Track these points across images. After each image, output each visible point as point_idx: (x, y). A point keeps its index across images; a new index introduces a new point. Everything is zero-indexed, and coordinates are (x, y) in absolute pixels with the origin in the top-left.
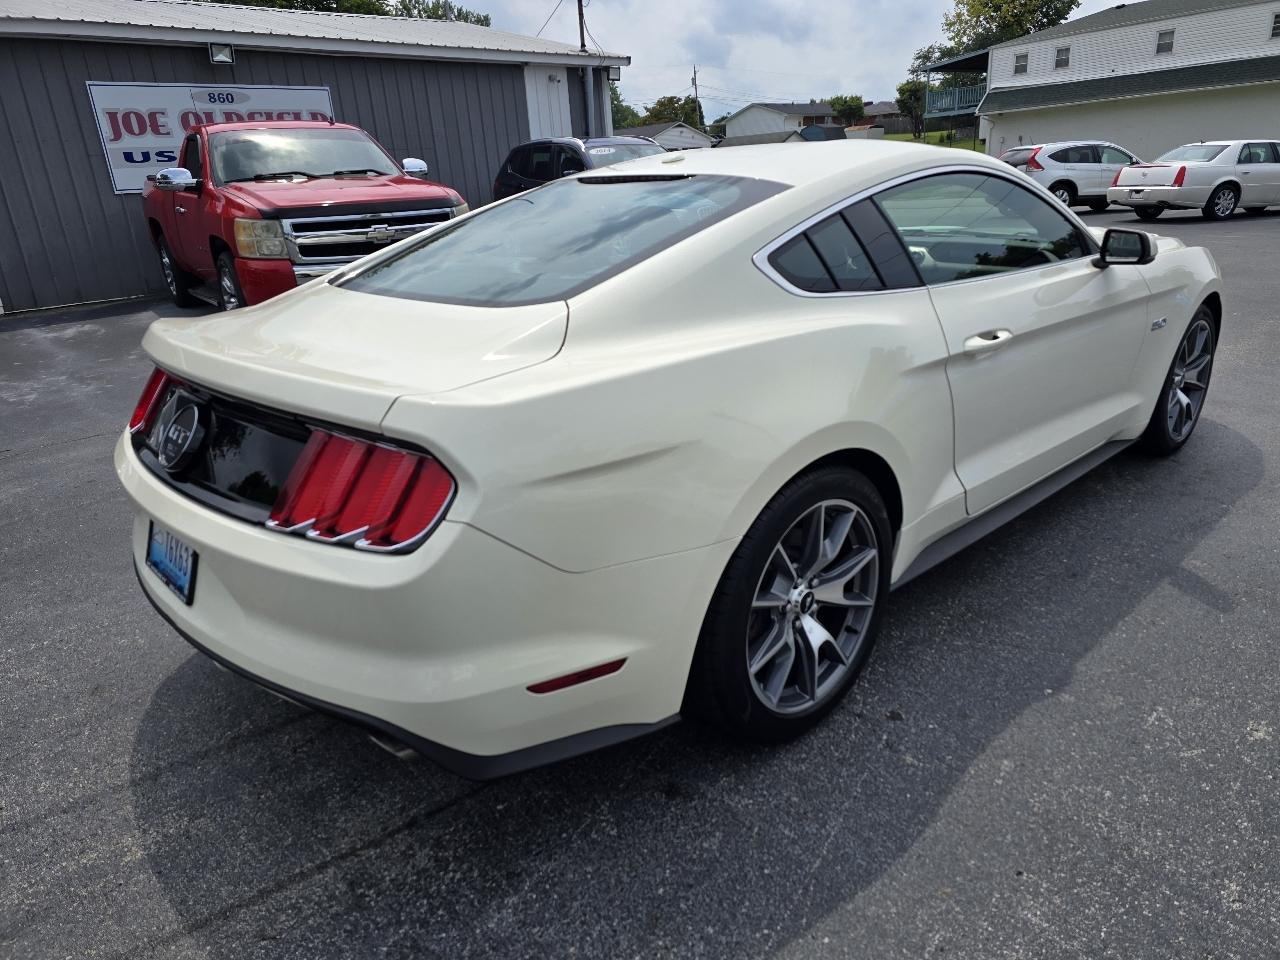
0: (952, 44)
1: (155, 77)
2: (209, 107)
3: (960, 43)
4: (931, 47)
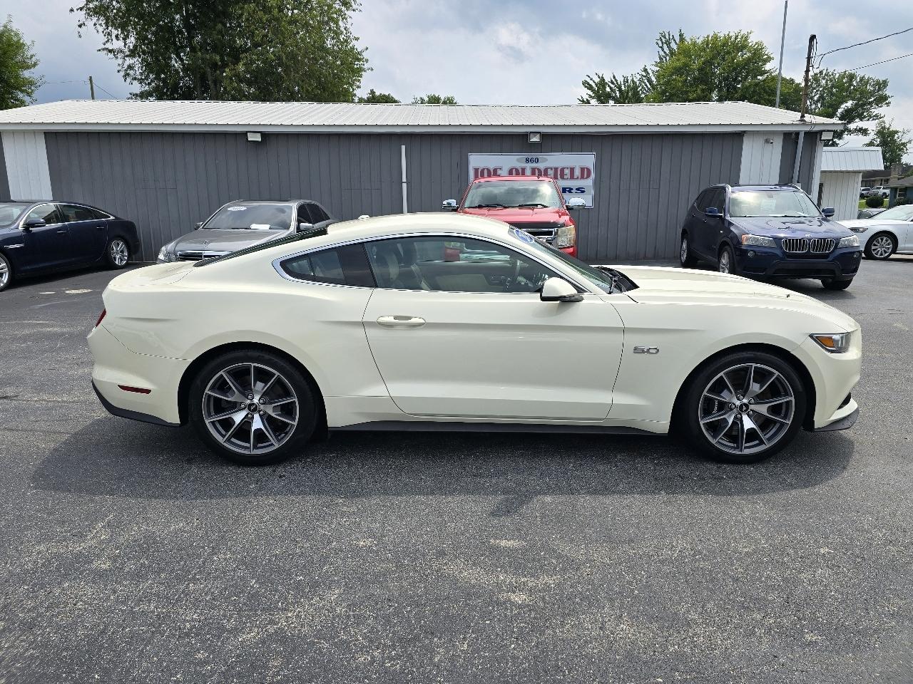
1: (501, 151)
2: (524, 165)
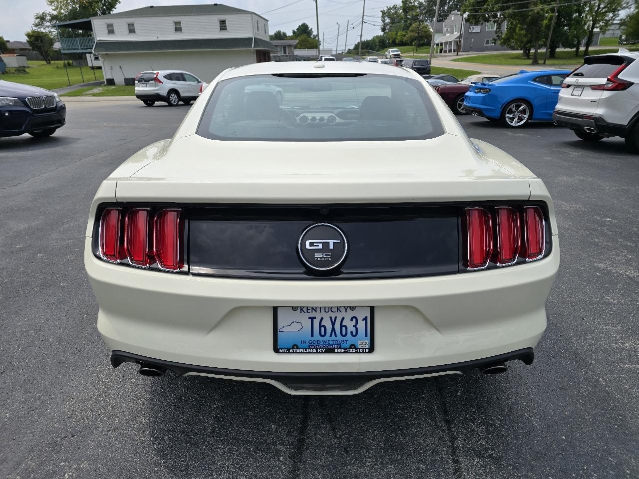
0: (55, 13)
3: (60, 13)
4: (43, 13)
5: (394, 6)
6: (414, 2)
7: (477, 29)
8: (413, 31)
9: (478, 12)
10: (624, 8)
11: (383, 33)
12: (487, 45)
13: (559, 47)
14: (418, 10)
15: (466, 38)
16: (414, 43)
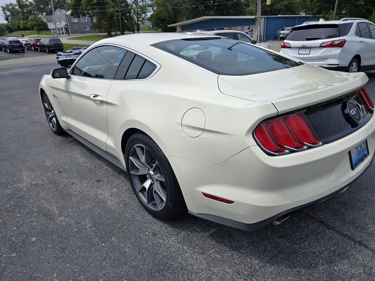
5: (10, 3)
6: (25, 2)
7: (76, 20)
8: (32, 21)
9: (77, 10)
10: (148, 12)
11: (7, 22)
12: (85, 30)
13: (125, 31)
14: (31, 7)
15: (71, 26)
16: (34, 28)
